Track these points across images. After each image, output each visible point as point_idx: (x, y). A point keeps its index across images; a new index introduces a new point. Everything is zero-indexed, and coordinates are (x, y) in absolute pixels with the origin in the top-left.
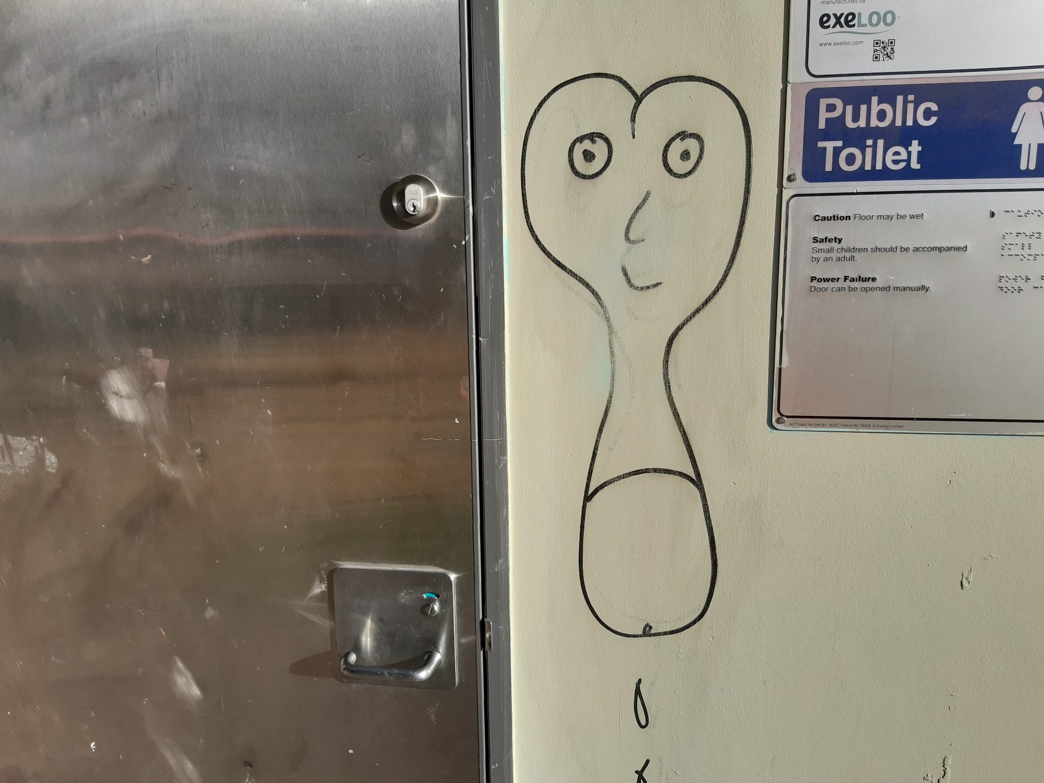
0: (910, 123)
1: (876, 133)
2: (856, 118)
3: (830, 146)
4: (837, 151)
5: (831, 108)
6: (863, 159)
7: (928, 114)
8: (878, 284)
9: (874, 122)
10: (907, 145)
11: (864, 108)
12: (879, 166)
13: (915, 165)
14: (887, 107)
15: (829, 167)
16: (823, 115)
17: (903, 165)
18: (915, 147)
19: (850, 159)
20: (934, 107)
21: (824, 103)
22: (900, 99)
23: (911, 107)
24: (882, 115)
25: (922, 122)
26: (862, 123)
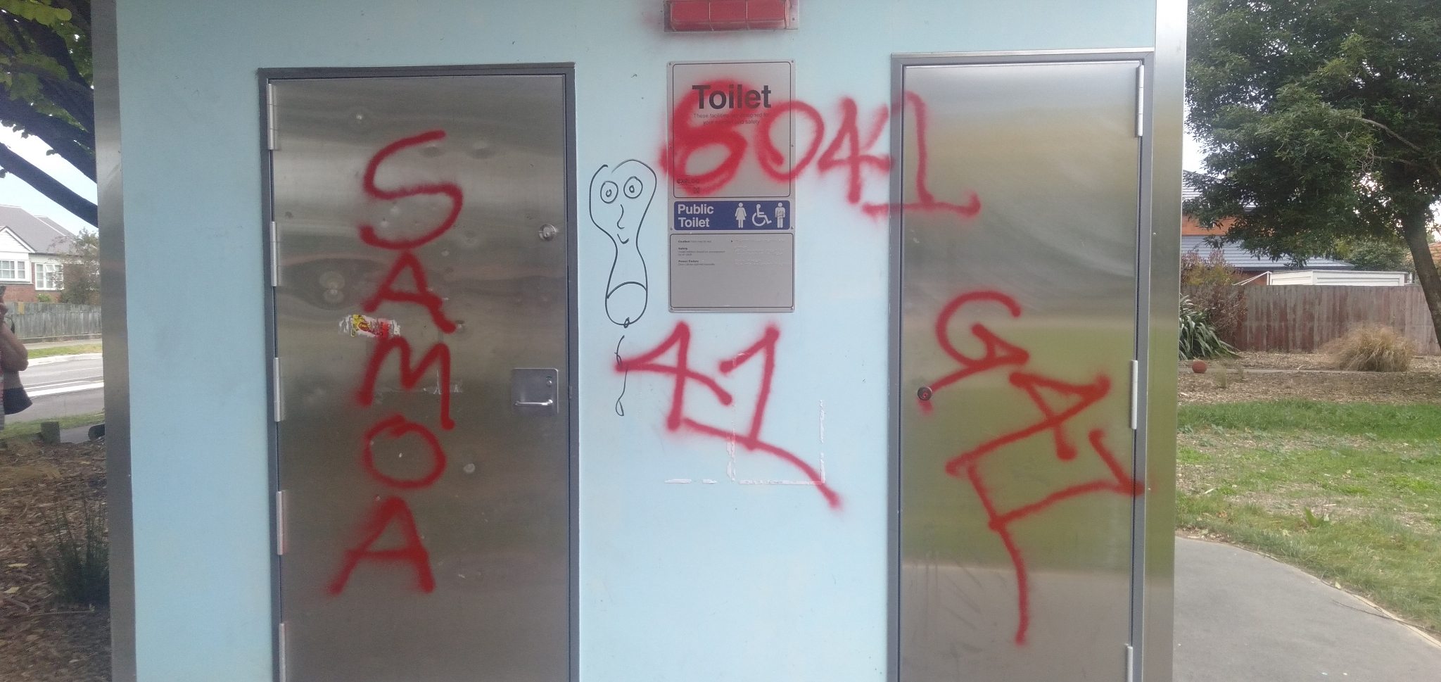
0: (705, 213)
1: (696, 216)
2: (689, 211)
3: (682, 219)
4: (684, 221)
5: (682, 207)
6: (692, 223)
7: (711, 210)
8: (699, 263)
9: (695, 212)
10: (705, 219)
11: (691, 208)
12: (697, 226)
13: (708, 226)
14: (699, 208)
15: (682, 226)
16: (680, 210)
17: (704, 226)
18: (707, 220)
19: (688, 223)
20: (712, 208)
21: (679, 206)
22: (702, 205)
23: (705, 208)
24: (697, 210)
25: (709, 213)
26: (691, 212)
